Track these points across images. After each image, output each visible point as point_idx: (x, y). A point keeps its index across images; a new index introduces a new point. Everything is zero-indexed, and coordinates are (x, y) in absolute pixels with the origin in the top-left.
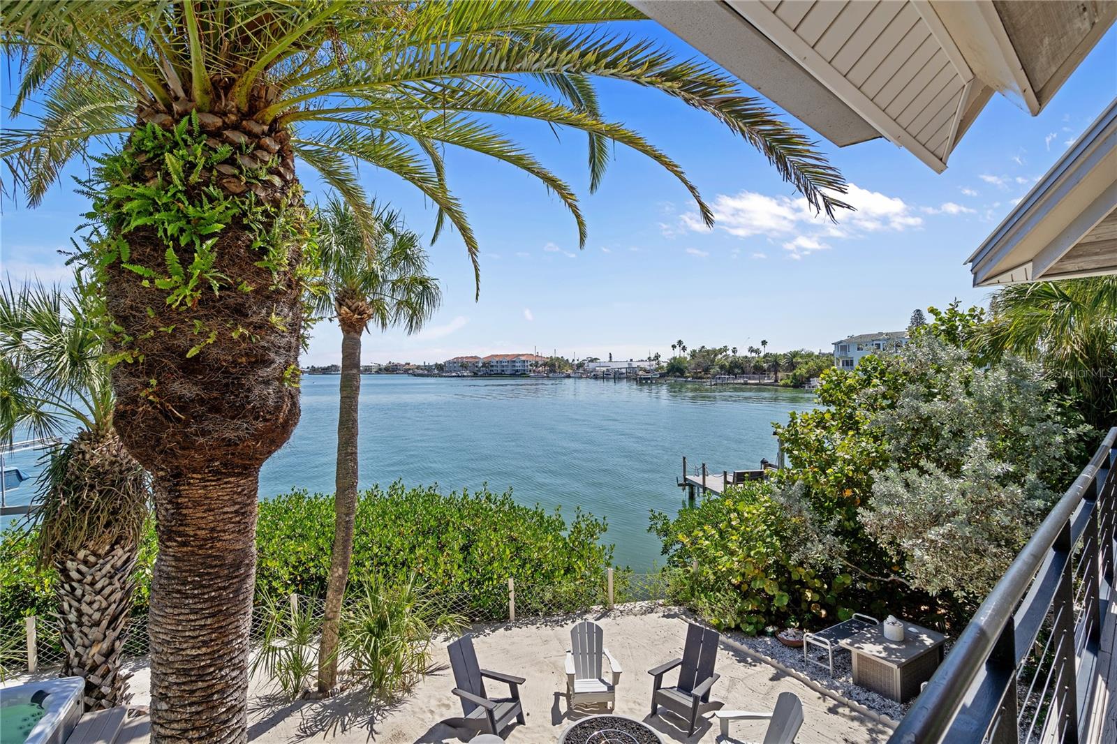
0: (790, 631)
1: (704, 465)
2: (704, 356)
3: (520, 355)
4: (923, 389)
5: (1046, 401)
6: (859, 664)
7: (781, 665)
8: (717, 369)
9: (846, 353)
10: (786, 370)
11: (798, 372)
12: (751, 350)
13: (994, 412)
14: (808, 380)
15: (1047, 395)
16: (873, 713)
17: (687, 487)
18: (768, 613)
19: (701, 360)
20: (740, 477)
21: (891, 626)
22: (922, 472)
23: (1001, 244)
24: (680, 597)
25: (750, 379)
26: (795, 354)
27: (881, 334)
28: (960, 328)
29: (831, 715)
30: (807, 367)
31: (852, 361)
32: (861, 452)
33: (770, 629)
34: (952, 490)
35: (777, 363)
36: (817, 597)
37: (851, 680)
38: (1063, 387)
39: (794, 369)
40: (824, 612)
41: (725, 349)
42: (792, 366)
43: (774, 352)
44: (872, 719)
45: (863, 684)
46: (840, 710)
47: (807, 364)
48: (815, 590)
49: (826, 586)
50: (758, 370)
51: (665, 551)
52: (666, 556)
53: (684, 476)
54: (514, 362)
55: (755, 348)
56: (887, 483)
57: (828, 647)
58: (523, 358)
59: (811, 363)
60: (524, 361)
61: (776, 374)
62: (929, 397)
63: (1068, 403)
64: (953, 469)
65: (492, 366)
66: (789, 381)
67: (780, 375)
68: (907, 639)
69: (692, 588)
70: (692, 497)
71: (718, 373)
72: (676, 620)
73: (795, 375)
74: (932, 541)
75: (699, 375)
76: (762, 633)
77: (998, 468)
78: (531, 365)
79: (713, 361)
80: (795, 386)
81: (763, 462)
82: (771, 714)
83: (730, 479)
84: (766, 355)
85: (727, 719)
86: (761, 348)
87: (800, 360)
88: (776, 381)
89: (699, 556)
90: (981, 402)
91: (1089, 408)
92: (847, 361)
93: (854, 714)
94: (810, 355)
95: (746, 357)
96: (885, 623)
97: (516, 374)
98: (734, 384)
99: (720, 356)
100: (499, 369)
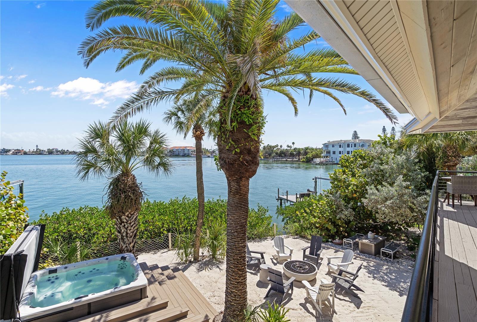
0: (337, 240)
1: (287, 191)
2: (269, 149)
3: (186, 147)
4: (380, 162)
5: (415, 165)
6: (361, 246)
7: (337, 249)
8: (274, 154)
9: (328, 148)
10: (304, 155)
11: (308, 156)
12: (288, 146)
13: (402, 168)
14: (312, 159)
15: (415, 164)
16: (367, 258)
17: (279, 200)
18: (329, 236)
19: (268, 150)
20: (302, 196)
21: (370, 235)
22: (383, 186)
23: (414, 123)
24: (298, 232)
25: (288, 159)
26: (307, 149)
27: (341, 141)
28: (388, 142)
29: (355, 260)
30: (312, 154)
31: (330, 152)
32: (360, 182)
33: (330, 240)
34: (393, 190)
35: (300, 152)
36: (344, 230)
37: (358, 252)
38: (420, 162)
39: (307, 155)
40: (346, 234)
41: (277, 146)
42: (306, 153)
43: (298, 147)
44: (367, 260)
45: (363, 252)
46: (357, 259)
47: (312, 152)
48: (343, 227)
49: (346, 226)
50: (292, 155)
51: (283, 221)
52: (283, 222)
53: (278, 196)
54: (184, 150)
55: (290, 145)
56: (371, 189)
57: (352, 242)
58: (188, 148)
59: (314, 152)
60: (189, 150)
61: (299, 157)
62: (382, 164)
63: (421, 166)
64: (391, 185)
65: (174, 152)
66: (304, 160)
67: (300, 157)
68: (375, 239)
69: (302, 229)
70: (281, 204)
71: (275, 156)
72: (297, 239)
73: (307, 157)
74: (388, 205)
75: (267, 157)
76: (327, 241)
77: (404, 184)
78: (192, 152)
79: (272, 151)
80: (307, 162)
81: (308, 190)
82: (342, 257)
83: (298, 196)
84: (295, 149)
85: (330, 258)
86: (292, 145)
87: (309, 151)
88: (299, 160)
89: (303, 219)
90: (398, 165)
91: (427, 168)
92: (328, 152)
93: (361, 259)
94: (312, 149)
95: (287, 149)
96: (368, 234)
97: (184, 156)
98: (282, 161)
99: (275, 149)
100: (177, 153)
